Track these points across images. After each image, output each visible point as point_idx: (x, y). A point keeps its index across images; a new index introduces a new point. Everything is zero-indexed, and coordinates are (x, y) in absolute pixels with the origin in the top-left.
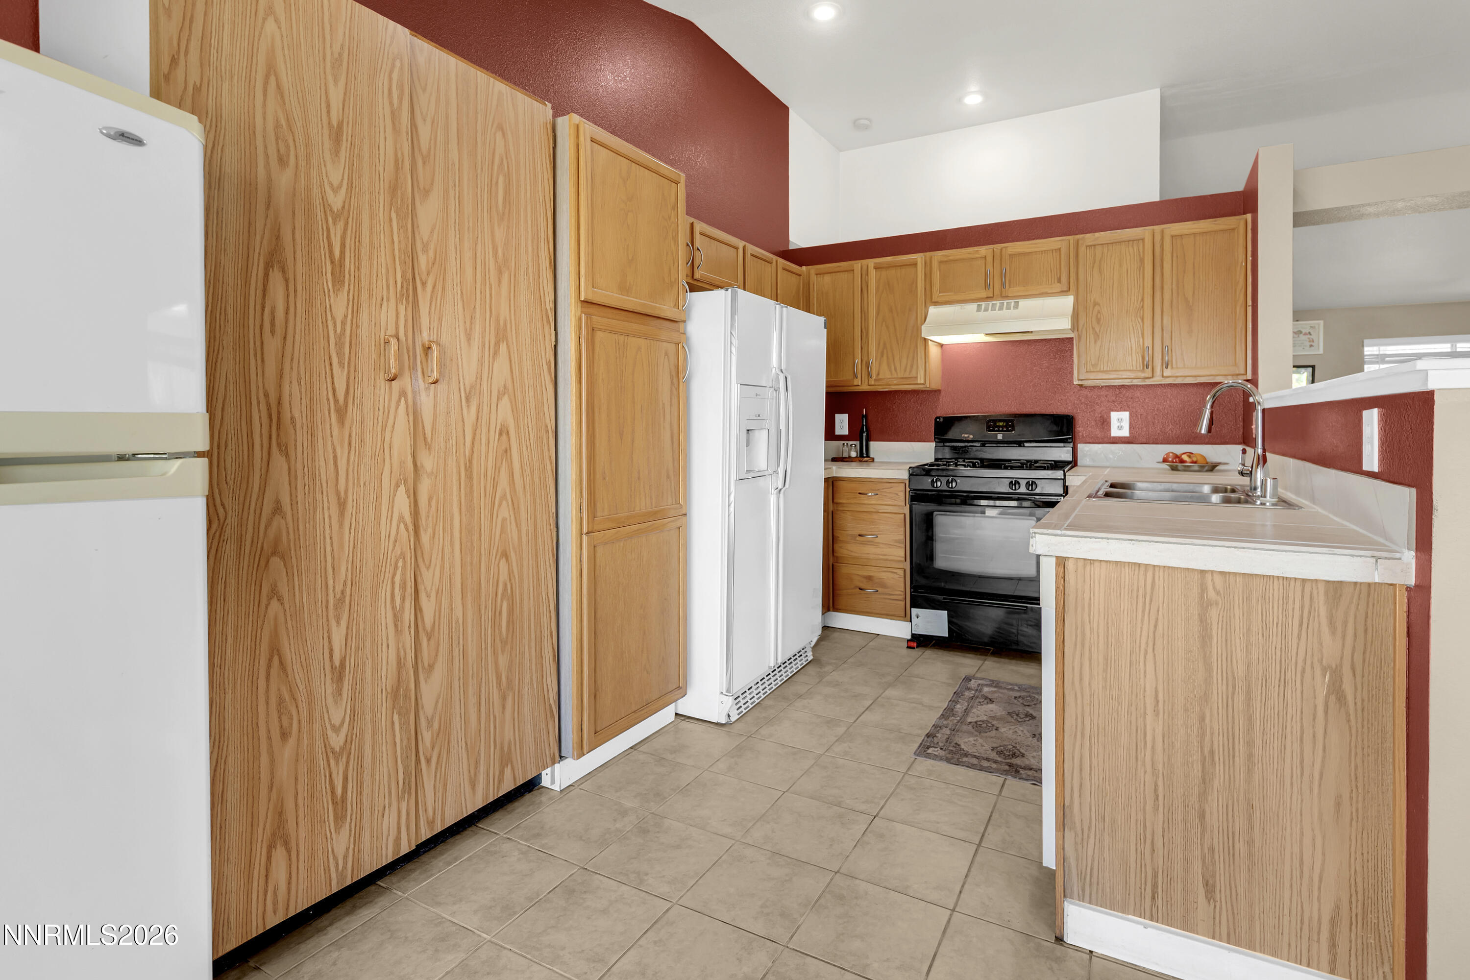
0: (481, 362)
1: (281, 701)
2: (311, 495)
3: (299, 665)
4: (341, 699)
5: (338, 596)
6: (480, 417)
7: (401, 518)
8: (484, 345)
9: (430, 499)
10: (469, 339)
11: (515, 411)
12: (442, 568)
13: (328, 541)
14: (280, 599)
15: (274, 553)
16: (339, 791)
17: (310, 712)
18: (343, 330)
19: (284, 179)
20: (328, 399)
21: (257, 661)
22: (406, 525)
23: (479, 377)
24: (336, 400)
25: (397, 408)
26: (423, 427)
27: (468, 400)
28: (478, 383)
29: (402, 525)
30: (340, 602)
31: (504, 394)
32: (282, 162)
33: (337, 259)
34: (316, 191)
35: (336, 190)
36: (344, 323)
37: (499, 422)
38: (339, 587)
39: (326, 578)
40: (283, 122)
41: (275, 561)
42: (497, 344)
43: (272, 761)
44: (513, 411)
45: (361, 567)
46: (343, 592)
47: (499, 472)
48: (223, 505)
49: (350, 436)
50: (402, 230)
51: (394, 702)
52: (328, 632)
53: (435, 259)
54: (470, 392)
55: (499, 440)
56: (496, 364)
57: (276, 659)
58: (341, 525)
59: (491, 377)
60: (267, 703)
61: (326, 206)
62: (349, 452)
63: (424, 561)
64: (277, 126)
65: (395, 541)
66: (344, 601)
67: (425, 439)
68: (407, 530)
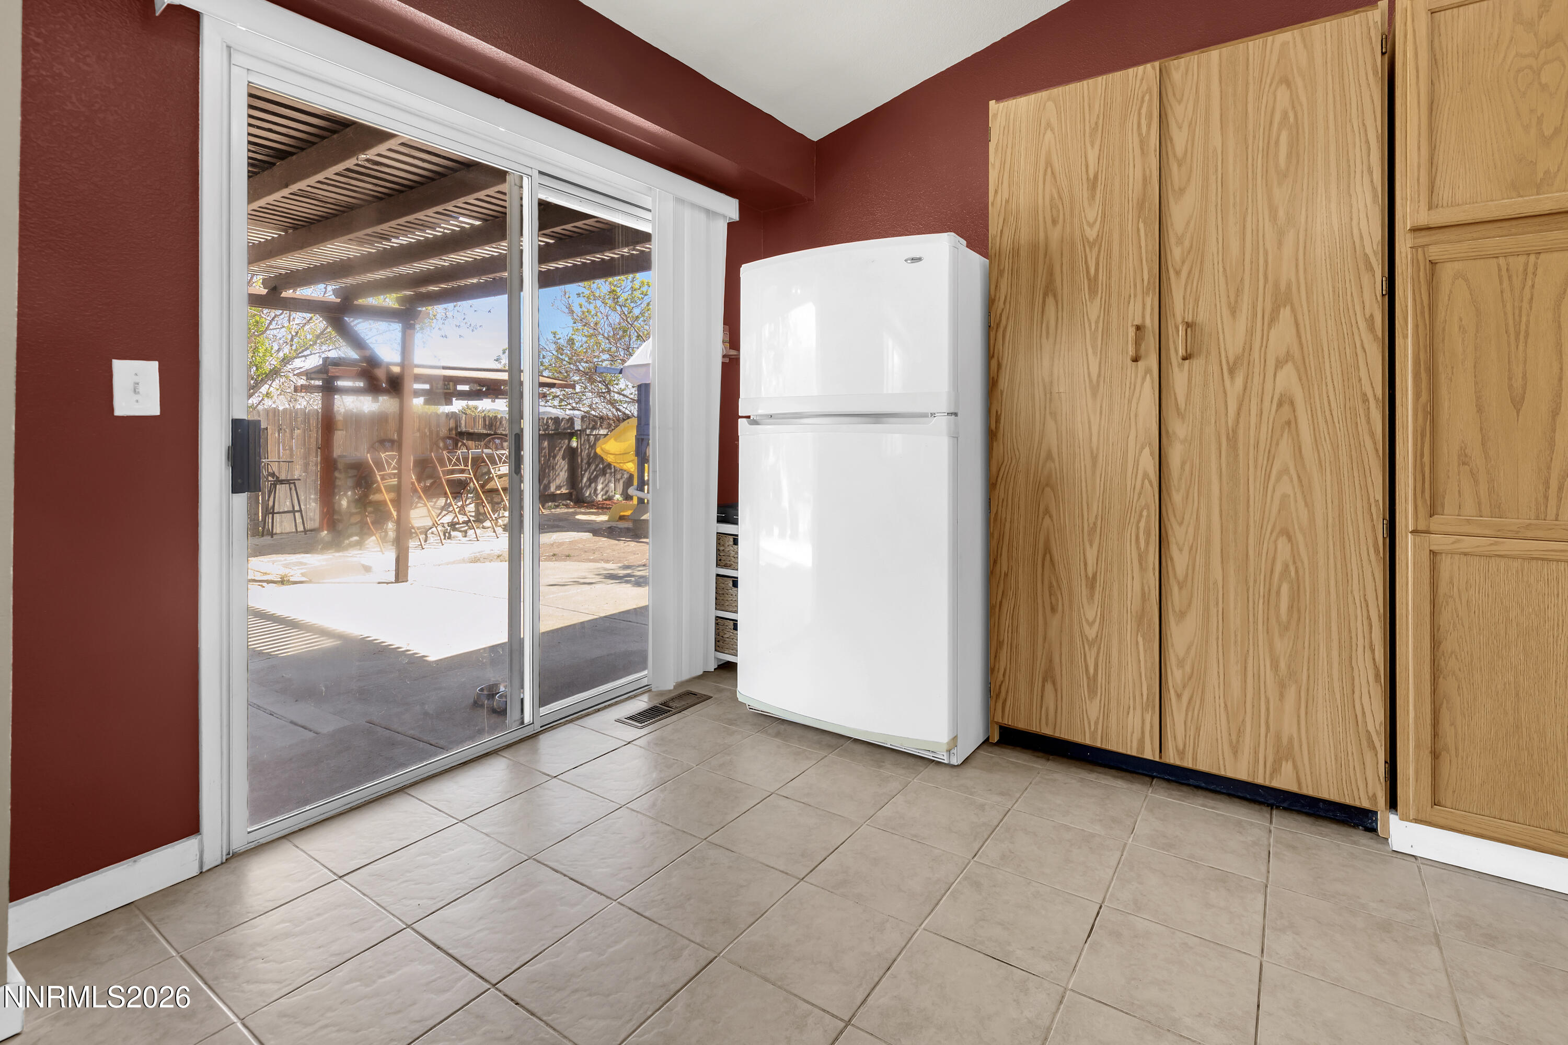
0: (1251, 332)
1: (1051, 586)
2: (1072, 448)
3: (1063, 566)
4: (1093, 602)
5: (1091, 525)
6: (1249, 388)
7: (1146, 475)
8: (1255, 315)
9: (1183, 463)
10: (1233, 312)
11: (1304, 378)
12: (1197, 528)
13: (1084, 484)
14: (1051, 517)
15: (1047, 485)
16: (1092, 671)
17: (1071, 602)
18: (1097, 327)
19: (1055, 234)
20: (1084, 381)
21: (1036, 554)
22: (1150, 482)
23: (1248, 347)
24: (1091, 381)
25: (1143, 383)
26: (1176, 399)
27: (1232, 372)
28: (1246, 354)
29: (1146, 482)
30: (1092, 530)
31: (1287, 361)
32: (1055, 222)
33: (1092, 276)
34: (1077, 233)
35: (1091, 226)
36: (1097, 322)
37: (1277, 392)
38: (1092, 520)
39: (1082, 510)
40: (1056, 196)
41: (1048, 490)
42: (1276, 311)
43: (1046, 624)
44: (1300, 380)
45: (1110, 508)
46: (1095, 524)
47: (1277, 444)
48: (1018, 449)
49: (1101, 407)
50: (1149, 235)
51: (1138, 626)
52: (1084, 550)
53: (1191, 247)
54: (1235, 363)
55: (1277, 411)
56: (1273, 332)
57: (1048, 556)
58: (1094, 473)
59: (1264, 346)
60: (1043, 583)
61: (1084, 238)
62: (1100, 419)
63: (1175, 516)
64: (1052, 199)
65: (1140, 494)
66: (1096, 531)
67: (1178, 409)
68: (1152, 486)
